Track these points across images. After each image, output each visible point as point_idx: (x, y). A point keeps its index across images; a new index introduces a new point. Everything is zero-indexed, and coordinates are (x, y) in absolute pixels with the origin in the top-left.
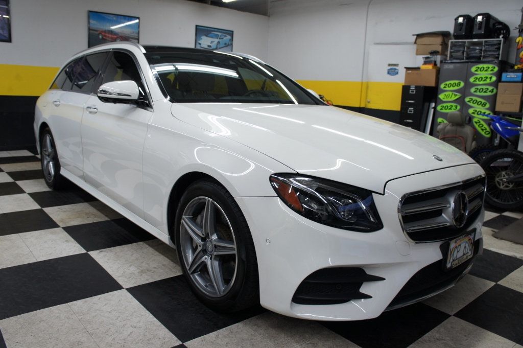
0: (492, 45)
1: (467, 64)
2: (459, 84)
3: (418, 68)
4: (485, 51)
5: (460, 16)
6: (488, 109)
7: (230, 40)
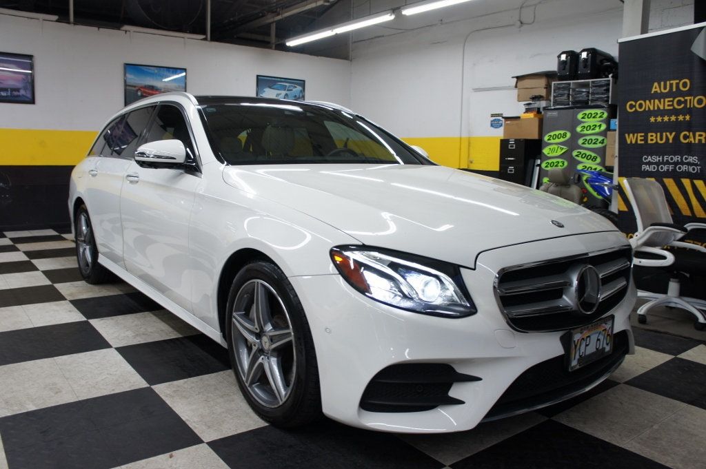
0: (601, 86)
1: (572, 110)
2: (565, 135)
3: (518, 118)
4: (593, 94)
5: (563, 53)
6: (598, 164)
7: (301, 91)
